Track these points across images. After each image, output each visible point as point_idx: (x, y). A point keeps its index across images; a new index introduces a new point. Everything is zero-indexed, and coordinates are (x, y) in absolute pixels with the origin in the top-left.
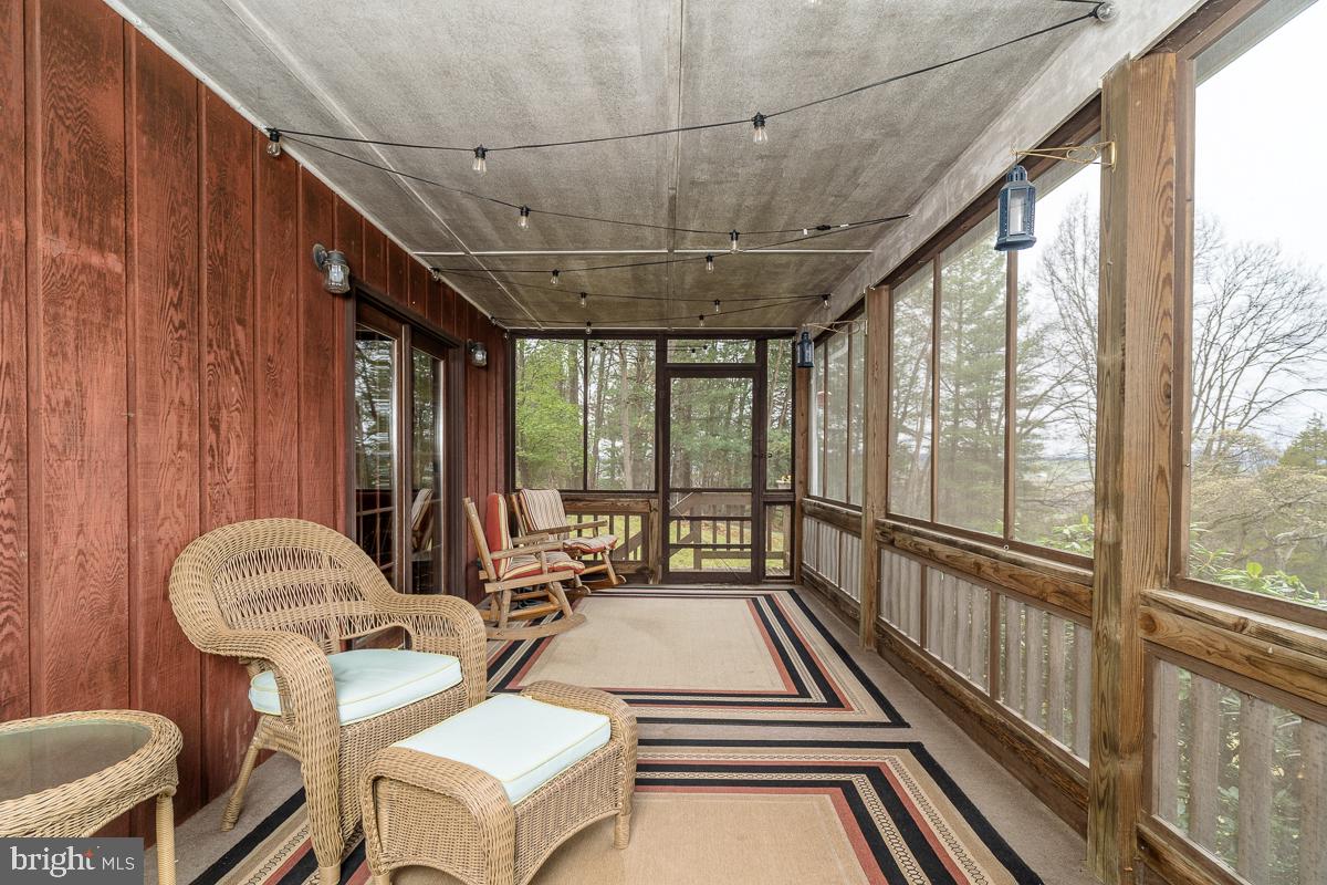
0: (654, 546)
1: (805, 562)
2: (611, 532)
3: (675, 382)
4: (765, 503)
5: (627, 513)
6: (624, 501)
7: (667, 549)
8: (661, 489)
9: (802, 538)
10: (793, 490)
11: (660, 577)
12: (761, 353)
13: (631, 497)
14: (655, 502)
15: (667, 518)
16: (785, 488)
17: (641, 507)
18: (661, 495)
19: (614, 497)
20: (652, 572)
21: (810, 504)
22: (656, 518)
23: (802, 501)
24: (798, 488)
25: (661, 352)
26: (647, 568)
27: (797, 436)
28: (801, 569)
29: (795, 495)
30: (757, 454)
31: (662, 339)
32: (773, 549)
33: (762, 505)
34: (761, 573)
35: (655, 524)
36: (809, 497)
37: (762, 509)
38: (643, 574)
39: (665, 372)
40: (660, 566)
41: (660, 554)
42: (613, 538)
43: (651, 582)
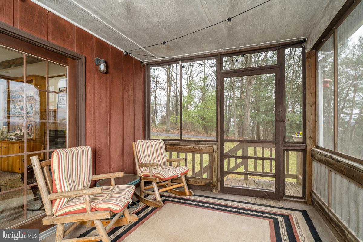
0: (216, 171)
1: (315, 191)
2: (186, 165)
3: (227, 80)
4: (285, 150)
5: (201, 152)
6: (200, 146)
7: (223, 173)
8: (219, 140)
9: (312, 174)
10: (304, 142)
11: (219, 188)
12: (281, 59)
13: (203, 144)
14: (216, 147)
15: (223, 156)
16: (298, 140)
17: (208, 149)
18: (219, 143)
19: (194, 144)
20: (215, 186)
21: (318, 153)
22: (216, 156)
23: (311, 150)
24: (309, 142)
25: (220, 64)
26: (211, 183)
27: (307, 108)
28: (311, 195)
29: (306, 146)
30: (278, 119)
31: (219, 57)
32: (290, 173)
33: (282, 151)
34: (282, 193)
35: (216, 159)
36: (317, 147)
37: (282, 153)
38: (209, 186)
39: (221, 75)
40: (219, 183)
41: (219, 176)
42: (186, 168)
43: (214, 191)
